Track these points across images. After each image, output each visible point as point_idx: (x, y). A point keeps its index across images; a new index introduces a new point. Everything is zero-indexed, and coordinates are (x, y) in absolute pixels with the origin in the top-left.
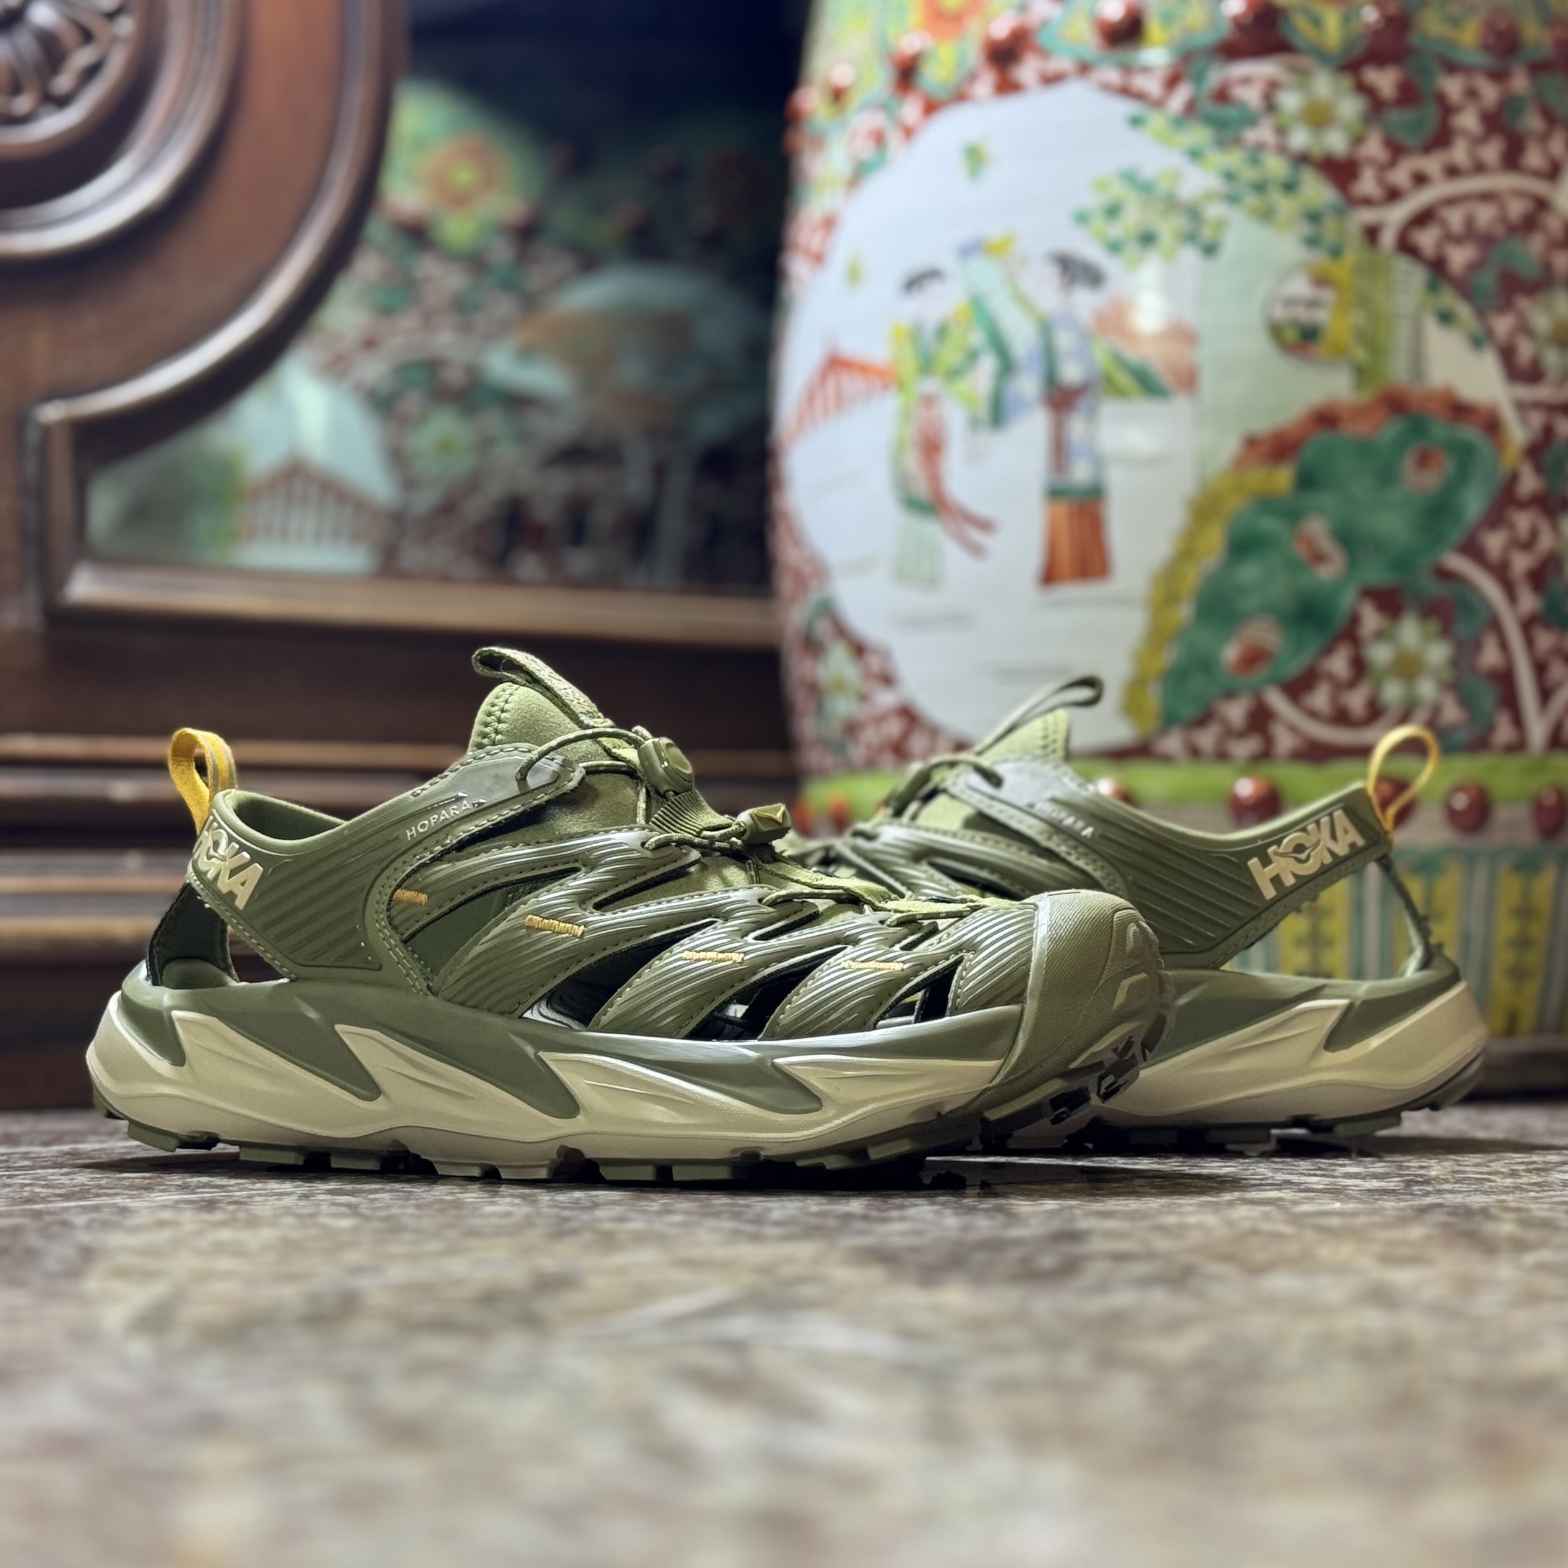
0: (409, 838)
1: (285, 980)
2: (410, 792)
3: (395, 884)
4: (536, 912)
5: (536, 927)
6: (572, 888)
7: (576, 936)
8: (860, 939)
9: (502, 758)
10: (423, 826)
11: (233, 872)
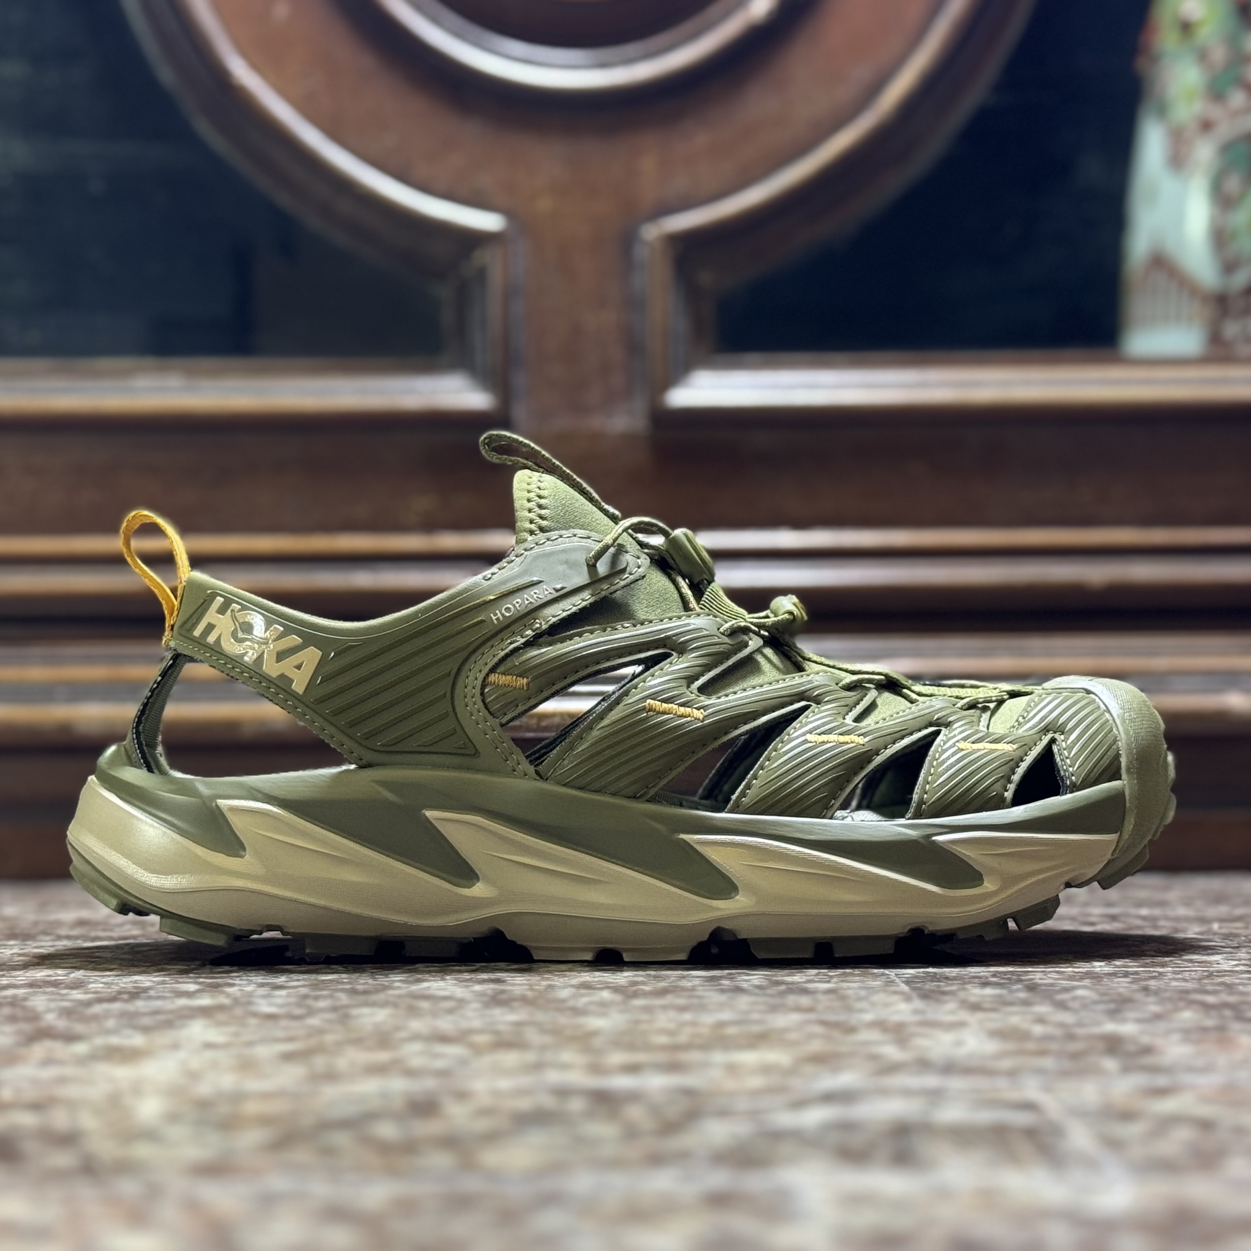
0: (495, 622)
1: (353, 767)
2: (480, 576)
3: (486, 670)
4: (653, 696)
5: (657, 709)
6: (673, 672)
7: (699, 719)
8: (950, 722)
9: (563, 544)
10: (508, 609)
11: (281, 656)
